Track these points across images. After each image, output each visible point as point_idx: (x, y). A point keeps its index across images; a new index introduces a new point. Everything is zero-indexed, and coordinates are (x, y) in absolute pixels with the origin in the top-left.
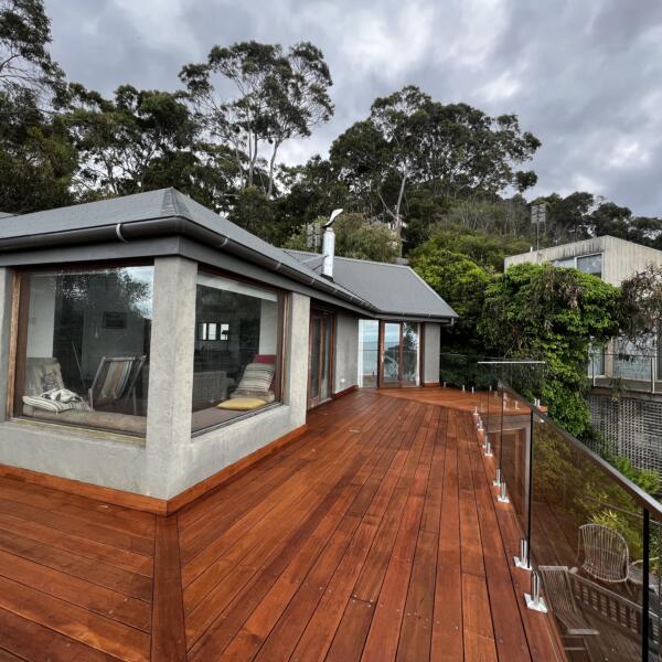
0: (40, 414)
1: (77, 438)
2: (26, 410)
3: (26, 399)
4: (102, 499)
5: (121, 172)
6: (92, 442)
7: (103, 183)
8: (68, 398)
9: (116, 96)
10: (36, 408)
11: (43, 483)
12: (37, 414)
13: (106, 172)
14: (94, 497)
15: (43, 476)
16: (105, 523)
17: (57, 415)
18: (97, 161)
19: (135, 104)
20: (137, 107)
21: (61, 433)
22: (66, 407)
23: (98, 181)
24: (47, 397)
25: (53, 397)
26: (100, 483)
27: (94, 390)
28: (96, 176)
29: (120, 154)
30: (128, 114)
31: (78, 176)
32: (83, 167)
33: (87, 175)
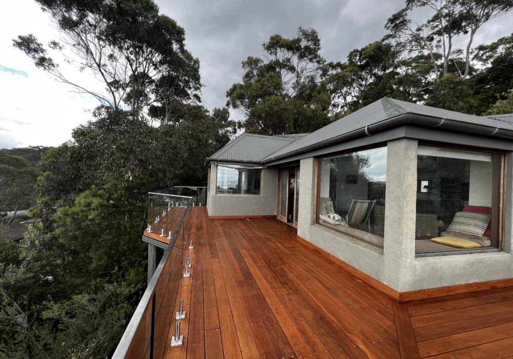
0: (326, 224)
1: (344, 240)
2: (321, 222)
3: (321, 216)
4: (358, 276)
5: (351, 98)
6: (352, 244)
7: (342, 107)
8: (338, 218)
9: (348, 58)
10: (324, 221)
11: (329, 257)
12: (324, 224)
13: (343, 101)
14: (353, 273)
15: (329, 254)
16: (361, 290)
17: (333, 227)
18: (339, 97)
19: (358, 58)
20: (359, 59)
21: (336, 236)
22: (337, 223)
23: (340, 107)
24: (329, 217)
25: (332, 217)
26: (357, 267)
27: (349, 217)
28: (338, 105)
29: (350, 89)
30: (354, 65)
31: (330, 108)
32: (333, 102)
33: (334, 106)
